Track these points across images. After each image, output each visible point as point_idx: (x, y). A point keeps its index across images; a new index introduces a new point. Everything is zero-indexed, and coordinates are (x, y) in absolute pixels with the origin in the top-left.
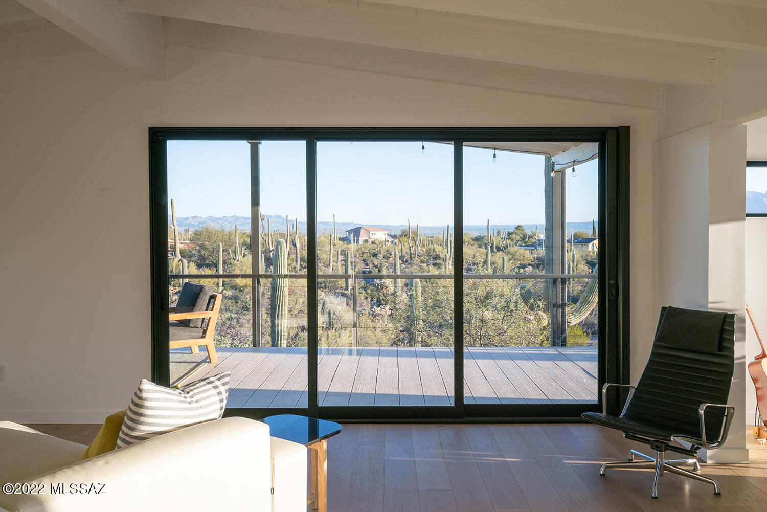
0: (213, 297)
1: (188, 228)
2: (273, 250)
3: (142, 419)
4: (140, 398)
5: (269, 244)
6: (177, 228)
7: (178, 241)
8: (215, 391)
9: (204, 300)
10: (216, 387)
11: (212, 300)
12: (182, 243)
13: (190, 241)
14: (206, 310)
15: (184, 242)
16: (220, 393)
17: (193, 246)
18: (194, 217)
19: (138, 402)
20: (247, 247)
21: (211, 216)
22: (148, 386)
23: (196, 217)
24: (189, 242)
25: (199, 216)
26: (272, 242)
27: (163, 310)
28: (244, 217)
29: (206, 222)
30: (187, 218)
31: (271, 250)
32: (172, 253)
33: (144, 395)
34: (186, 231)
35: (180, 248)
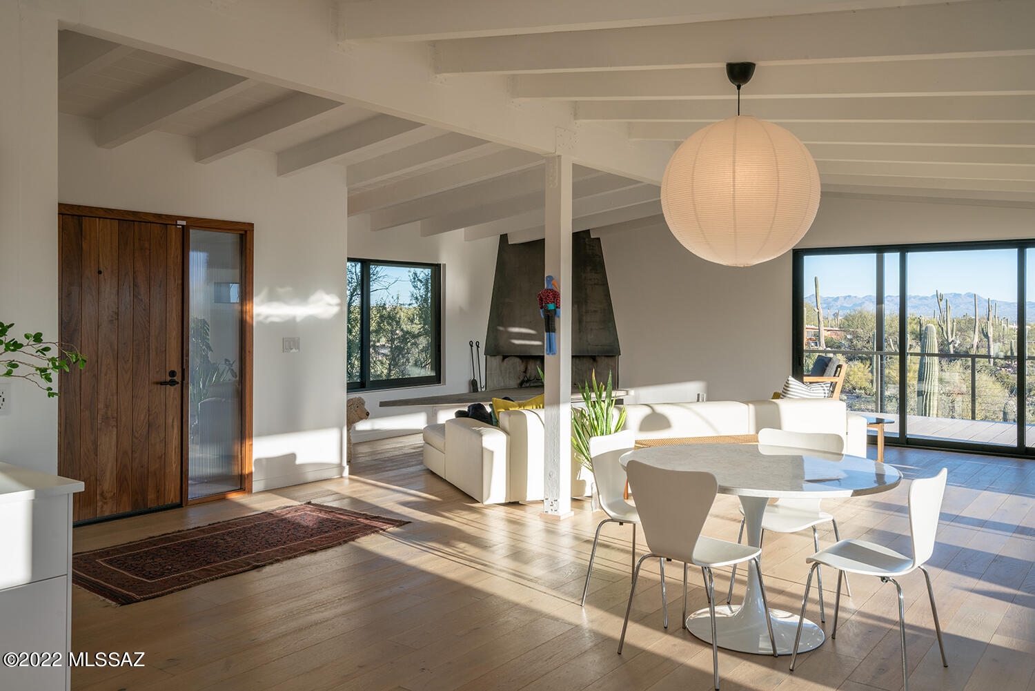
0: (840, 366)
1: (837, 311)
2: (953, 341)
3: (789, 392)
4: (788, 384)
5: (947, 333)
6: (821, 311)
7: (822, 328)
8: (823, 392)
9: (831, 369)
10: (824, 390)
11: (839, 369)
12: (828, 331)
13: (840, 328)
14: (834, 376)
15: (832, 329)
16: (825, 393)
17: (843, 334)
18: (846, 297)
19: (787, 385)
20: (917, 337)
21: (870, 296)
22: (792, 380)
23: (849, 296)
24: (837, 329)
25: (853, 295)
26: (952, 331)
27: (800, 365)
28: (918, 296)
29: (861, 304)
30: (838, 298)
31: (950, 341)
32: (816, 343)
33: (790, 382)
34: (836, 315)
35: (825, 337)
